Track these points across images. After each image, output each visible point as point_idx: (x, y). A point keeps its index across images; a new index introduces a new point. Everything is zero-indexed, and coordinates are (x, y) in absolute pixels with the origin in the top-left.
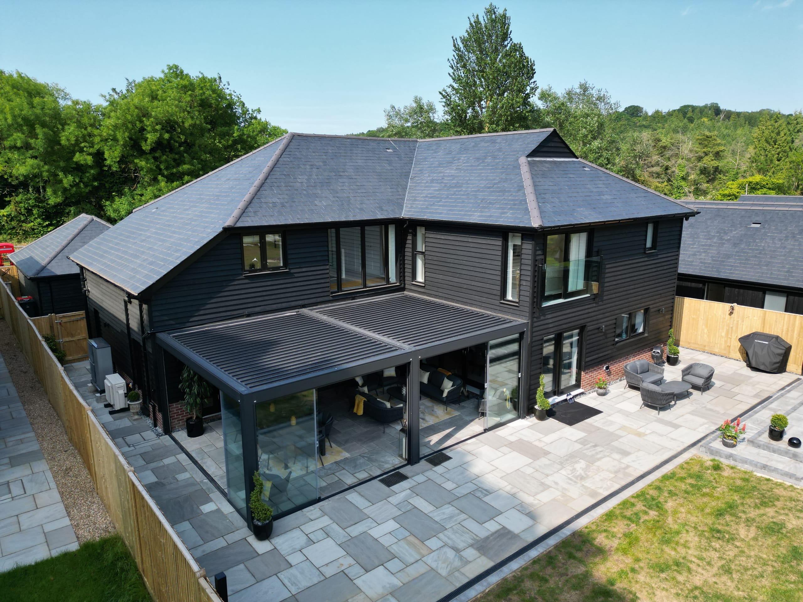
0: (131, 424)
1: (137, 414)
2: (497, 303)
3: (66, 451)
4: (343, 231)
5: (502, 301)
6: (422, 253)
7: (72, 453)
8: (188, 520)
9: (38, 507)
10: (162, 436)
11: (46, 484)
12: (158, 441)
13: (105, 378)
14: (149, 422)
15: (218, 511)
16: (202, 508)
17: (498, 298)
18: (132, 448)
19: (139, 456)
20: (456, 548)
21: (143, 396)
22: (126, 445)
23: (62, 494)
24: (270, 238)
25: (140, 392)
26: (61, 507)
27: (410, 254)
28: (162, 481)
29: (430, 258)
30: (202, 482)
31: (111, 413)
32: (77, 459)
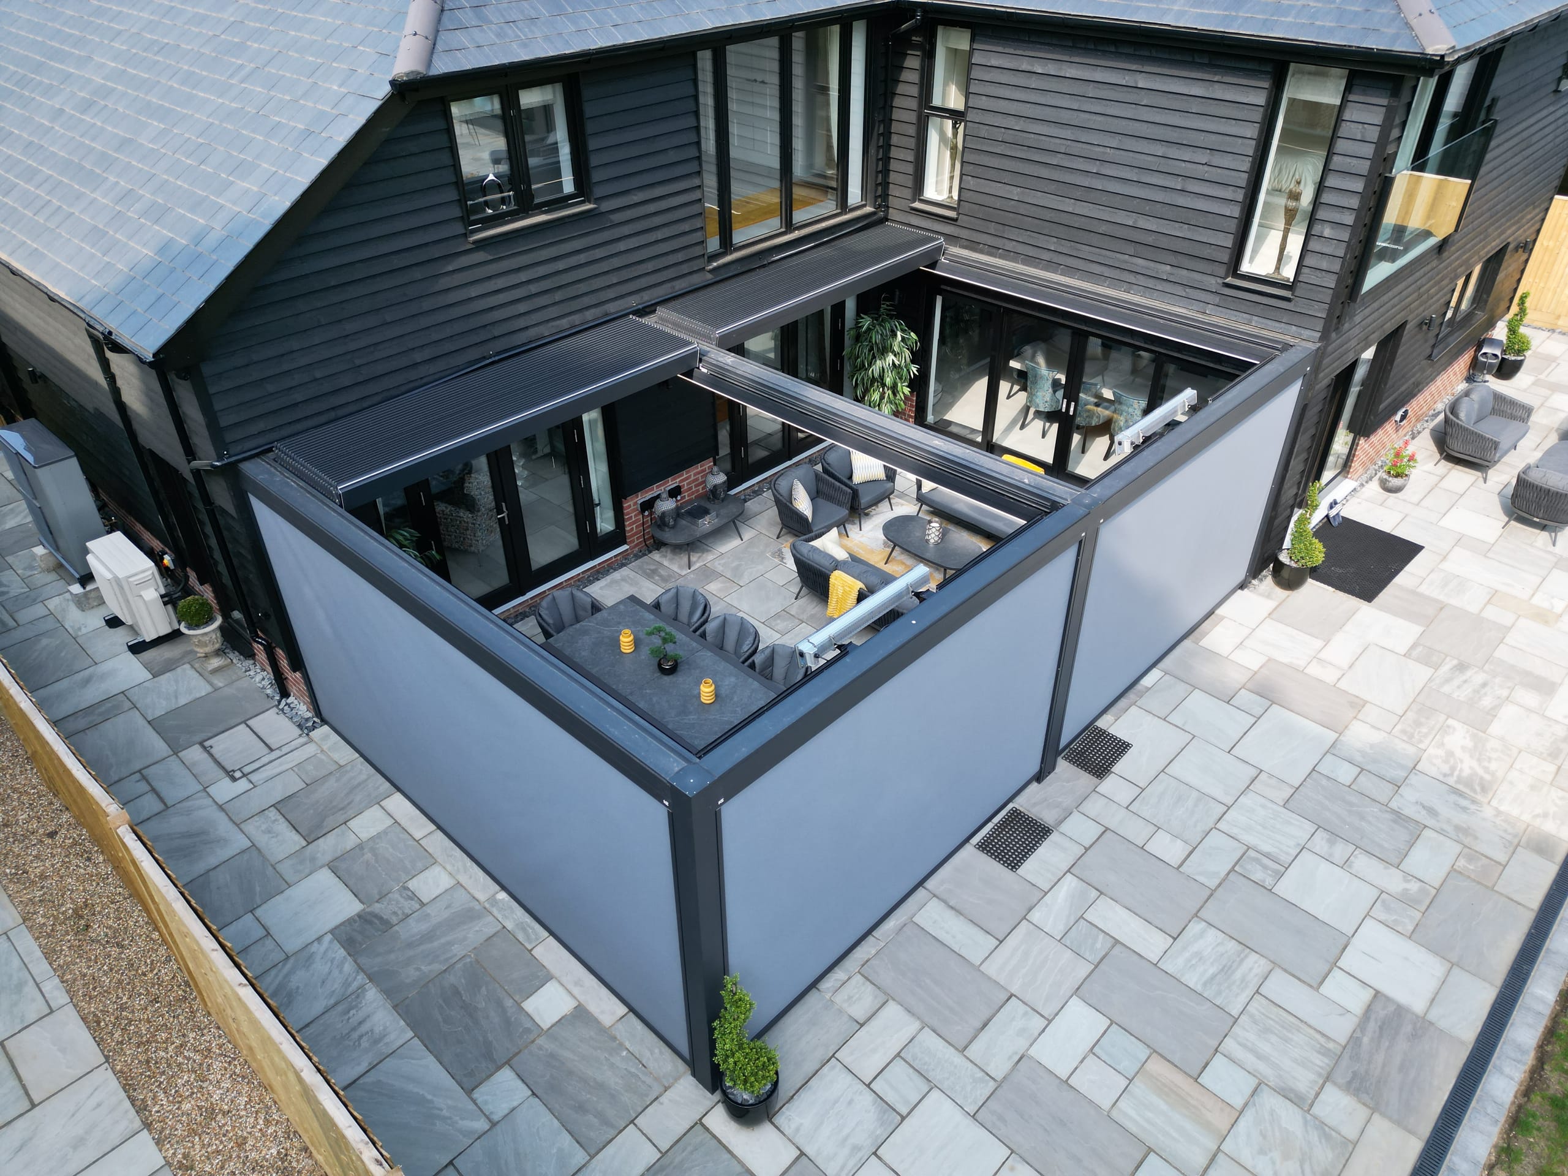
0: (209, 689)
1: (219, 653)
2: (1213, 283)
3: (52, 835)
4: (733, 53)
5: (1229, 280)
6: (956, 116)
7: (75, 843)
8: (508, 1062)
9: (36, 1101)
10: (314, 728)
11: (30, 989)
12: (311, 749)
13: (86, 551)
14: (259, 677)
15: (580, 1014)
16: (530, 1005)
17: (1221, 270)
18: (243, 785)
19: (273, 814)
20: (1292, 1090)
21: (219, 603)
22: (223, 774)
23: (93, 1023)
24: (530, 98)
25: (207, 593)
26: (107, 1084)
27: (912, 117)
28: (377, 908)
29: (984, 132)
30: (492, 899)
31: (137, 648)
32: (96, 865)
